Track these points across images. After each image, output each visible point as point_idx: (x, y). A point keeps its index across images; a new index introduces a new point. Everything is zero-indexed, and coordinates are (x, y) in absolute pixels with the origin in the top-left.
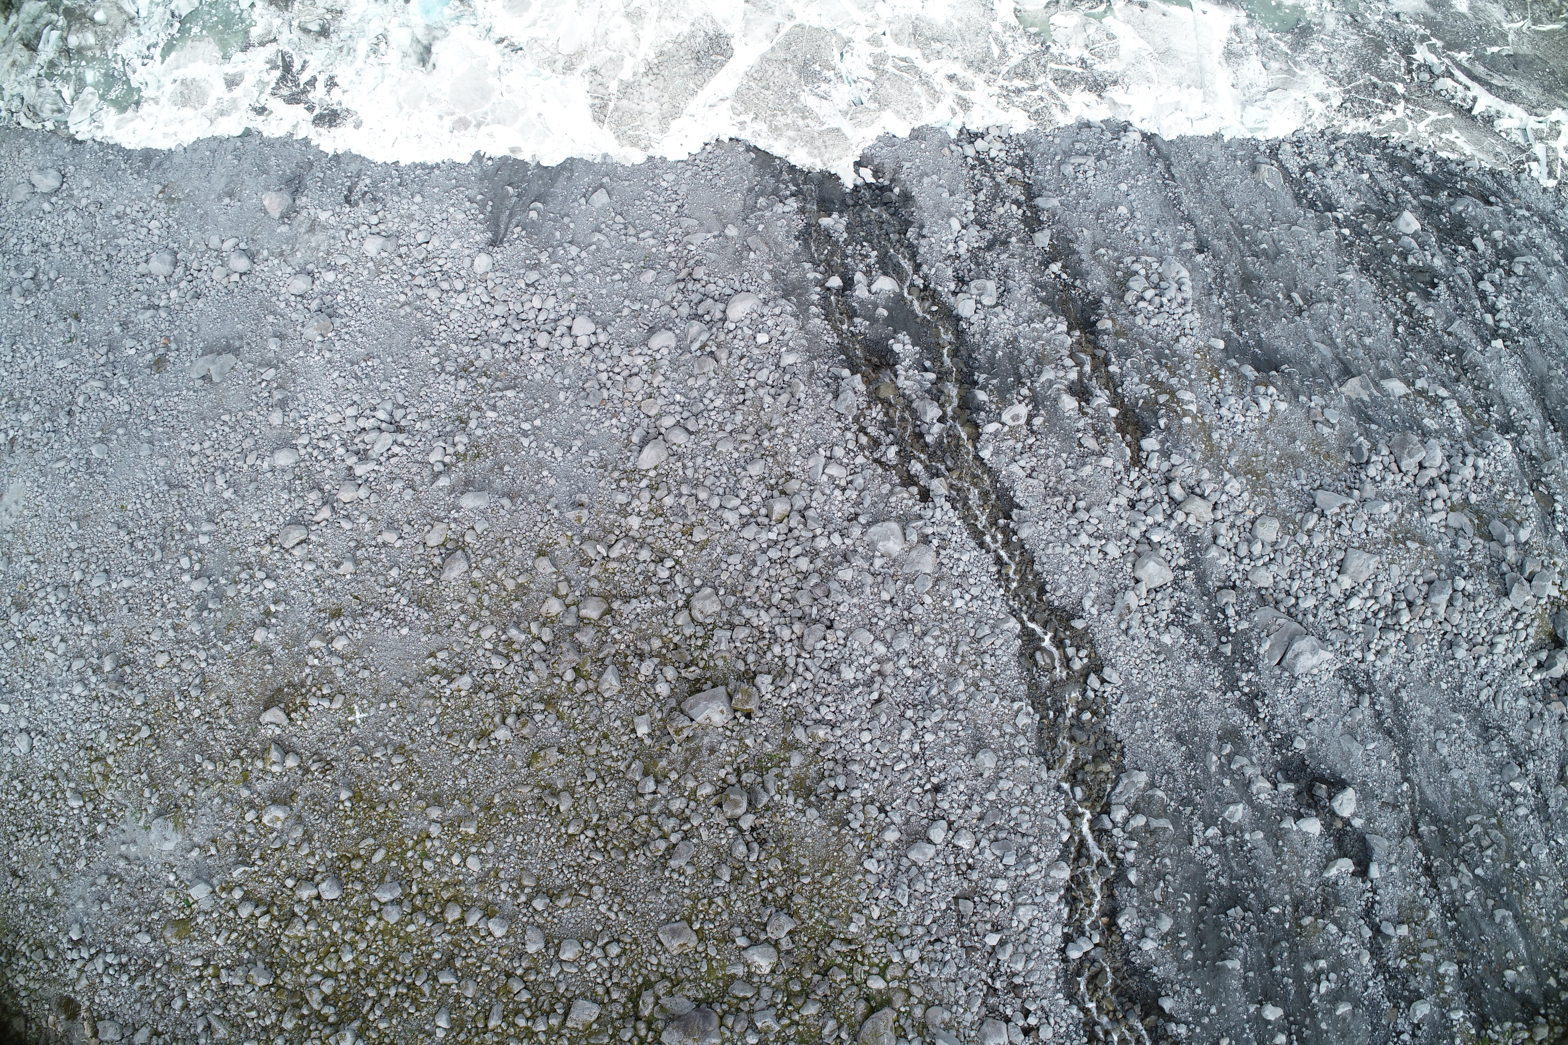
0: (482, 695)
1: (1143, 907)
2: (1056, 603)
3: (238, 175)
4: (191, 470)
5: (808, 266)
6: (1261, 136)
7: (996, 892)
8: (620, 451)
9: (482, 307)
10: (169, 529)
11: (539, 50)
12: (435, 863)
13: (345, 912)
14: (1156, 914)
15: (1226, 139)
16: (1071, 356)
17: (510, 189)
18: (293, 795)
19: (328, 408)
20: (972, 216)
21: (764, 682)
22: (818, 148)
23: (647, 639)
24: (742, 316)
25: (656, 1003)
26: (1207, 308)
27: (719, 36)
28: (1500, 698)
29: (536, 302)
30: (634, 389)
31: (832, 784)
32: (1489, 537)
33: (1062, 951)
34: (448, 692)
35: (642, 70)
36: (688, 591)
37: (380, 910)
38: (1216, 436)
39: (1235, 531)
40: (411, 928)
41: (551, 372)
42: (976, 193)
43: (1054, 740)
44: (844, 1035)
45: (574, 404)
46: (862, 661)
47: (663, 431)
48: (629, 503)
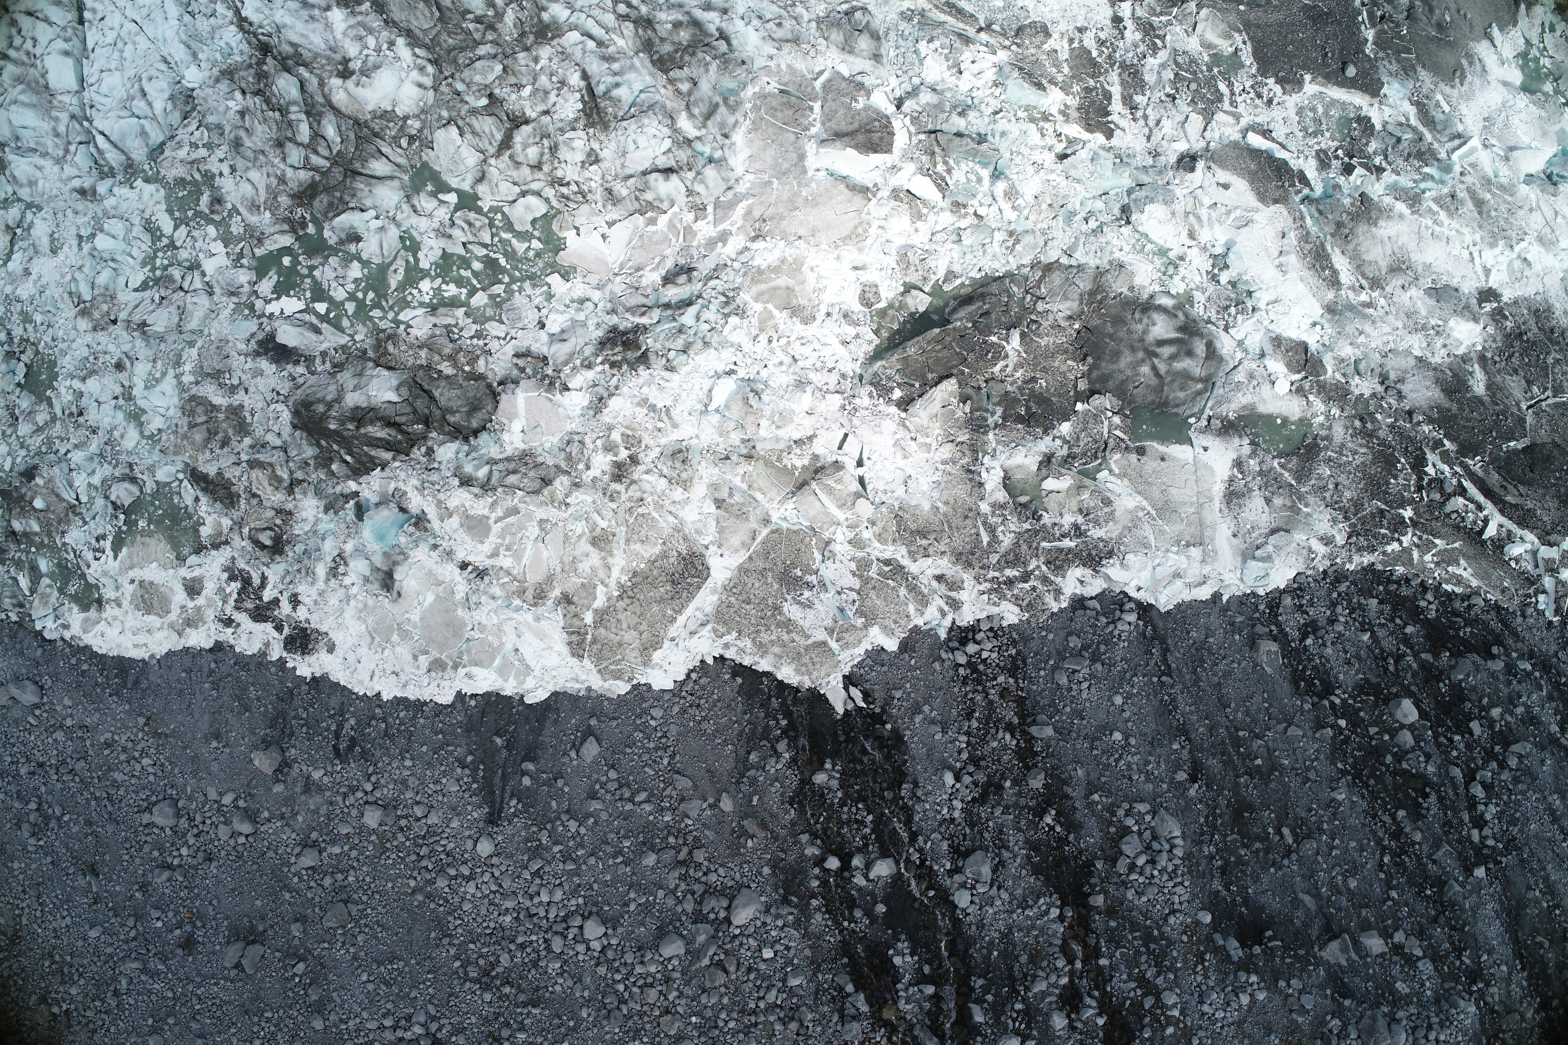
3: (220, 713)
5: (805, 838)
6: (1261, 592)
9: (492, 896)
11: (506, 580)
15: (1225, 598)
16: (1065, 949)
17: (499, 741)
20: (965, 756)
22: (805, 665)
24: (746, 921)
26: (1198, 864)
27: (693, 555)
29: (545, 898)
35: (616, 594)
41: (570, 983)
42: (969, 716)
45: (597, 1022)
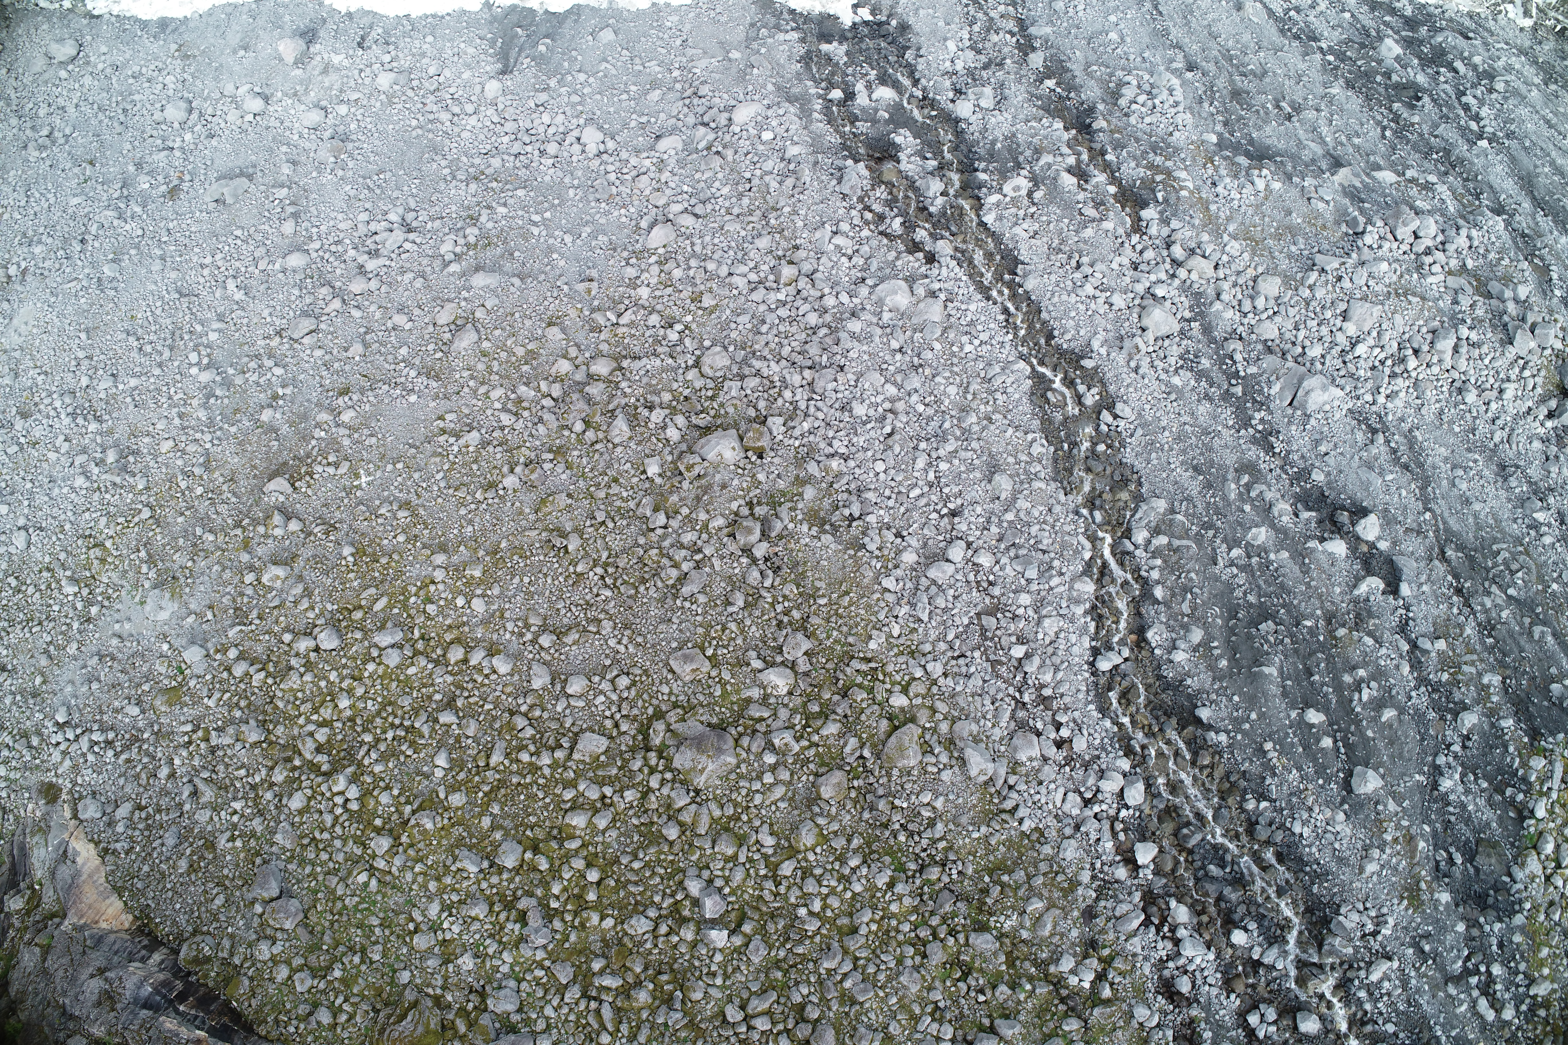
0: (490, 449)
1: (1172, 622)
2: (1065, 346)
3: (253, 31)
4: (202, 280)
5: (810, 83)
7: (1019, 607)
8: (629, 237)
9: (492, 126)
10: (178, 333)
12: (439, 606)
13: (344, 661)
14: (1186, 628)
16: (1069, 147)
17: (519, 30)
18: (294, 557)
19: (340, 216)
20: (967, 43)
21: (776, 424)
23: (658, 393)
24: (747, 120)
25: (669, 730)
26: (1199, 112)
28: (1514, 438)
29: (546, 119)
30: (641, 186)
31: (847, 512)
32: (1489, 295)
33: (1092, 664)
34: (456, 448)
36: (697, 352)
37: (380, 656)
38: (1213, 207)
39: (1238, 289)
40: (412, 671)
41: (560, 174)
42: (970, 25)
43: (1070, 471)
44: (866, 753)
45: (585, 199)
46: (873, 399)
47: (671, 216)
48: (638, 277)
